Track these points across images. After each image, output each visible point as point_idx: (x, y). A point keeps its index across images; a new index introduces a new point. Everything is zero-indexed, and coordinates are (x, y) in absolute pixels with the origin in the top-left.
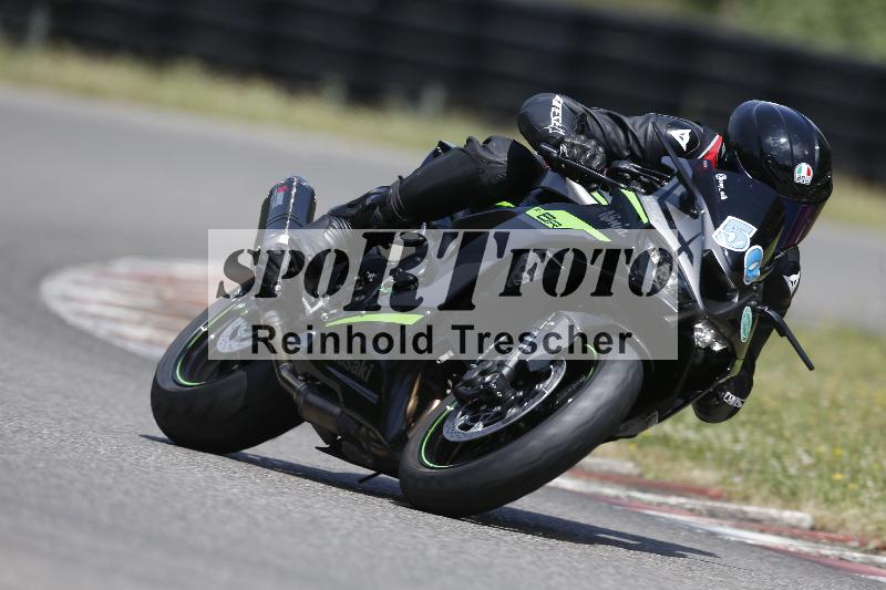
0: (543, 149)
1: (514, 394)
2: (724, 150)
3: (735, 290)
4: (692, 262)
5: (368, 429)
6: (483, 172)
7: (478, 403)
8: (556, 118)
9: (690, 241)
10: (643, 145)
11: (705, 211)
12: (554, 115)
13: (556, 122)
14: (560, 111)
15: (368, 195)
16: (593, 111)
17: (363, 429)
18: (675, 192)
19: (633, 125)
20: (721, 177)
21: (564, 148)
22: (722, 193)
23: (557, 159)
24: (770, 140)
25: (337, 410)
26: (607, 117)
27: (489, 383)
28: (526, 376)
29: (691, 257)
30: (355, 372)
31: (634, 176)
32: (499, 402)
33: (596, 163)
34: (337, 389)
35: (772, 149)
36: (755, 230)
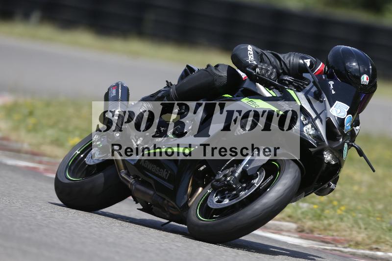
0: (247, 70)
1: (241, 186)
2: (327, 68)
3: (340, 136)
4: (322, 123)
5: (168, 202)
6: (216, 81)
7: (224, 190)
8: (251, 56)
9: (320, 114)
10: (288, 67)
11: (326, 99)
12: (250, 55)
13: (251, 58)
14: (252, 53)
15: (160, 92)
16: (265, 52)
17: (166, 202)
18: (311, 90)
19: (284, 58)
20: (331, 83)
21: (258, 70)
22: (333, 90)
23: (255, 75)
24: (348, 64)
25: (152, 192)
26: (272, 55)
27: (229, 181)
28: (247, 178)
29: (321, 121)
30: (161, 175)
31: (290, 83)
32: (234, 189)
33: (272, 77)
34: (152, 182)
35: (350, 68)
36: (349, 107)
